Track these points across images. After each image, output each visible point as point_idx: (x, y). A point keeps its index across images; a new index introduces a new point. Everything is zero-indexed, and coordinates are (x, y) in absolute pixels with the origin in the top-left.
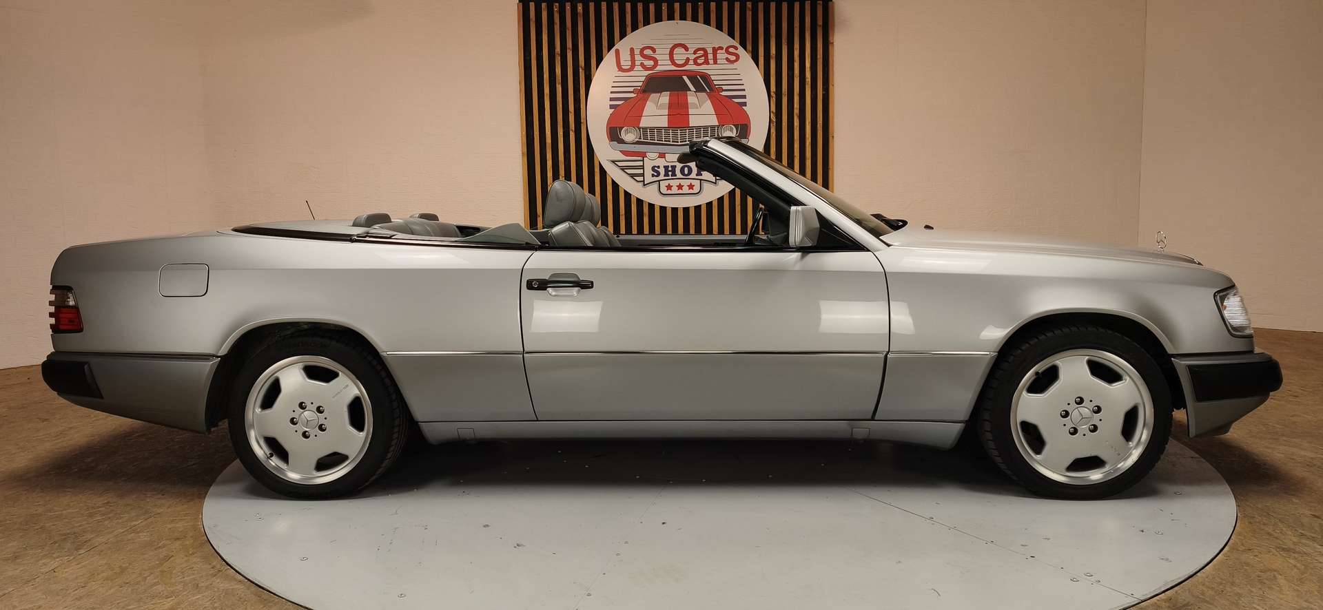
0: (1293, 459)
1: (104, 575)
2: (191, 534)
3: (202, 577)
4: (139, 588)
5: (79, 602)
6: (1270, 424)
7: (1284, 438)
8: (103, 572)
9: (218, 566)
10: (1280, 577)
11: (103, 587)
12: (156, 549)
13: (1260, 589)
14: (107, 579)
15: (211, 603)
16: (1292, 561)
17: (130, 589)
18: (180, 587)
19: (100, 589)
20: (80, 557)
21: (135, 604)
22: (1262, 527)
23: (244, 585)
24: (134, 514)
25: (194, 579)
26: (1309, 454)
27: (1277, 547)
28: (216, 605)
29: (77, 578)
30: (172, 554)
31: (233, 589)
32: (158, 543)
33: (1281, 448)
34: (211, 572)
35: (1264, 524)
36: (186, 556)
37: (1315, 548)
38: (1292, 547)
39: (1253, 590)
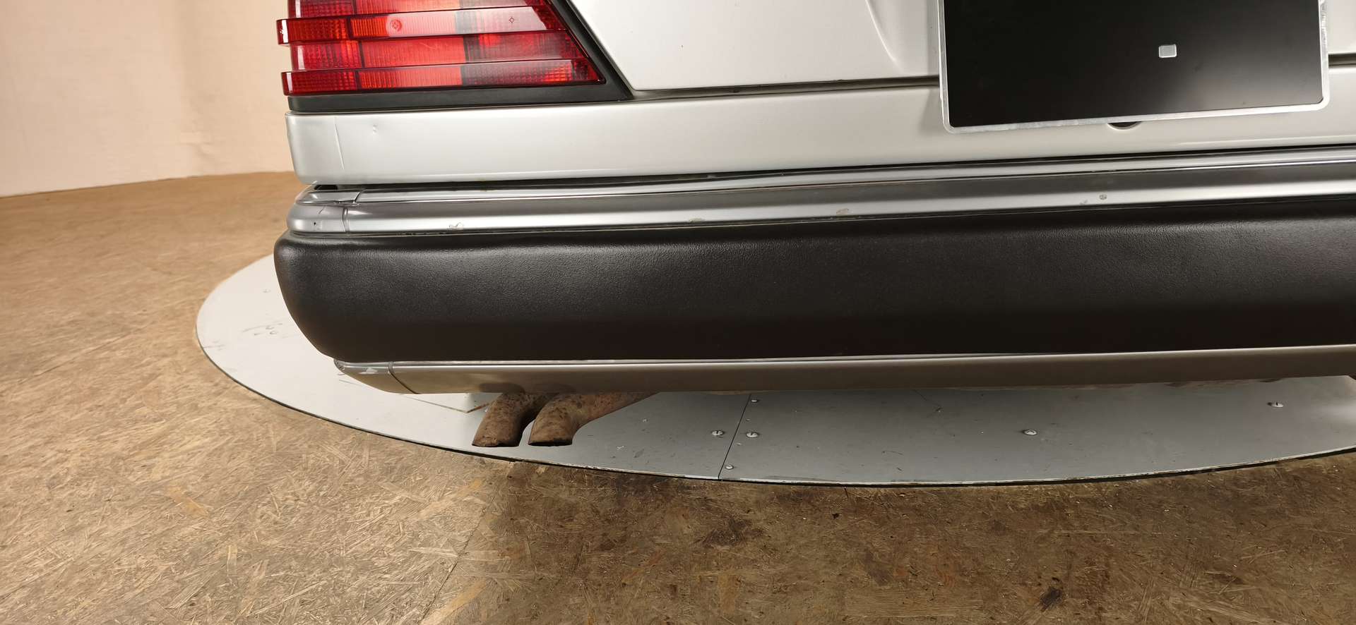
1: (68, 397)
2: (184, 350)
3: (201, 396)
4: (115, 412)
5: (34, 430)
8: (66, 394)
9: (223, 384)
11: (66, 411)
12: (137, 367)
14: (71, 402)
15: (217, 427)
17: (103, 413)
18: (173, 409)
19: (63, 415)
20: (35, 379)
21: (111, 430)
23: (261, 403)
24: (108, 332)
25: (191, 400)
28: (224, 428)
29: (30, 403)
30: (160, 371)
31: (246, 409)
32: (142, 360)
34: (213, 391)
36: (178, 373)
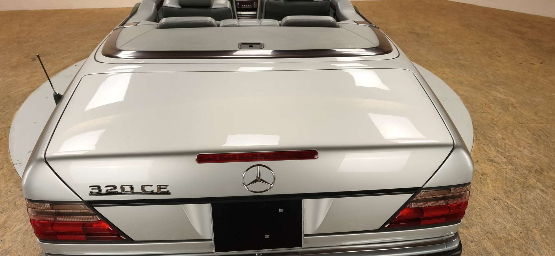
0: (496, 100)
6: (489, 76)
7: (494, 86)
10: (488, 178)
13: (480, 186)
16: (493, 168)
22: (483, 145)
26: (503, 97)
27: (488, 160)
33: (493, 92)
35: (484, 144)
37: (502, 159)
38: (493, 158)
39: (478, 187)
